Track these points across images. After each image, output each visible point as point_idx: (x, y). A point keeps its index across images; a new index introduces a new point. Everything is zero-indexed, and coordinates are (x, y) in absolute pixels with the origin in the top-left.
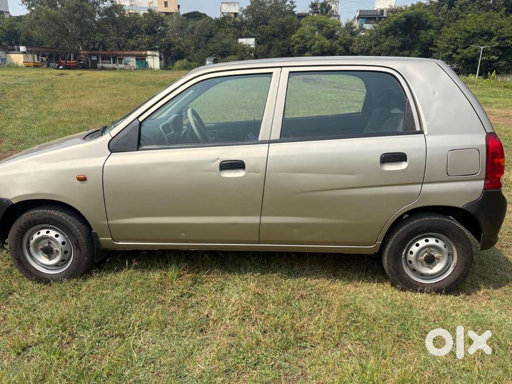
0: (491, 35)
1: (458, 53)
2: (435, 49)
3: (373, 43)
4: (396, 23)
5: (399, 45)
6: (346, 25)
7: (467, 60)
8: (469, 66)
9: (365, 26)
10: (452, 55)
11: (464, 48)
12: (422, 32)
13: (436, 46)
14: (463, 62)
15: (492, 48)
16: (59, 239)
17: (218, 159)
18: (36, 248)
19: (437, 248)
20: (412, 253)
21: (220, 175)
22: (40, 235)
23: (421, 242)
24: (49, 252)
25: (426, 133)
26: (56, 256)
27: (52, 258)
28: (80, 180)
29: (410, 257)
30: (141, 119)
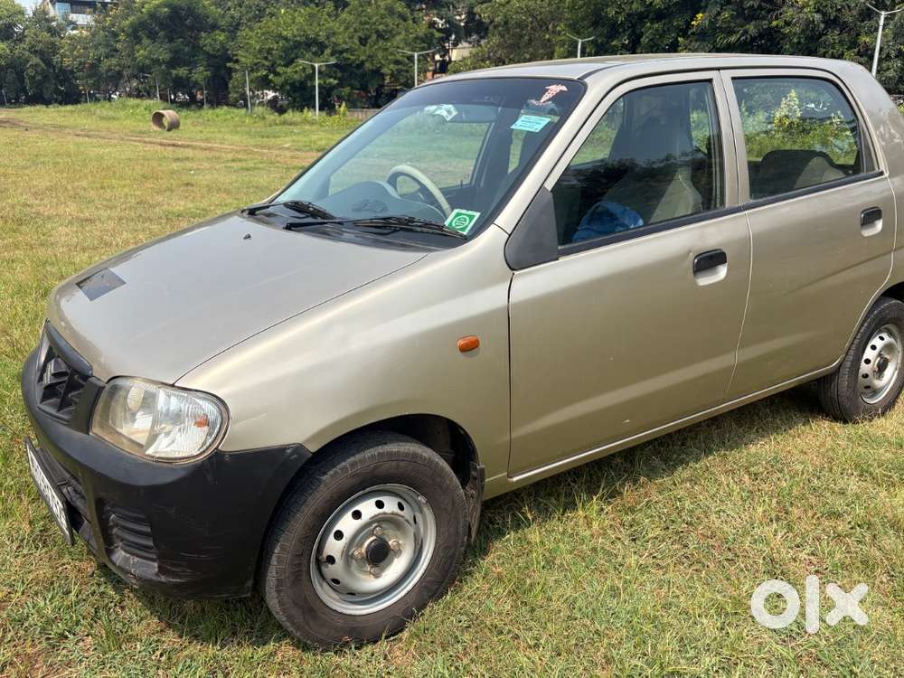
0: (322, 47)
1: (277, 74)
2: (237, 67)
3: (102, 50)
4: (152, 16)
5: (167, 57)
6: (34, 14)
7: (292, 85)
8: (297, 95)
9: (73, 17)
10: (267, 76)
11: (287, 65)
12: (203, 34)
13: (237, 61)
14: (288, 87)
15: (326, 66)
16: (407, 513)
17: (689, 252)
18: (348, 556)
19: (889, 347)
20: (868, 361)
21: (696, 284)
22: (366, 517)
23: (876, 341)
24: (379, 555)
25: (886, 175)
26: (392, 561)
27: (383, 570)
28: (464, 349)
29: (864, 368)
30: (550, 185)
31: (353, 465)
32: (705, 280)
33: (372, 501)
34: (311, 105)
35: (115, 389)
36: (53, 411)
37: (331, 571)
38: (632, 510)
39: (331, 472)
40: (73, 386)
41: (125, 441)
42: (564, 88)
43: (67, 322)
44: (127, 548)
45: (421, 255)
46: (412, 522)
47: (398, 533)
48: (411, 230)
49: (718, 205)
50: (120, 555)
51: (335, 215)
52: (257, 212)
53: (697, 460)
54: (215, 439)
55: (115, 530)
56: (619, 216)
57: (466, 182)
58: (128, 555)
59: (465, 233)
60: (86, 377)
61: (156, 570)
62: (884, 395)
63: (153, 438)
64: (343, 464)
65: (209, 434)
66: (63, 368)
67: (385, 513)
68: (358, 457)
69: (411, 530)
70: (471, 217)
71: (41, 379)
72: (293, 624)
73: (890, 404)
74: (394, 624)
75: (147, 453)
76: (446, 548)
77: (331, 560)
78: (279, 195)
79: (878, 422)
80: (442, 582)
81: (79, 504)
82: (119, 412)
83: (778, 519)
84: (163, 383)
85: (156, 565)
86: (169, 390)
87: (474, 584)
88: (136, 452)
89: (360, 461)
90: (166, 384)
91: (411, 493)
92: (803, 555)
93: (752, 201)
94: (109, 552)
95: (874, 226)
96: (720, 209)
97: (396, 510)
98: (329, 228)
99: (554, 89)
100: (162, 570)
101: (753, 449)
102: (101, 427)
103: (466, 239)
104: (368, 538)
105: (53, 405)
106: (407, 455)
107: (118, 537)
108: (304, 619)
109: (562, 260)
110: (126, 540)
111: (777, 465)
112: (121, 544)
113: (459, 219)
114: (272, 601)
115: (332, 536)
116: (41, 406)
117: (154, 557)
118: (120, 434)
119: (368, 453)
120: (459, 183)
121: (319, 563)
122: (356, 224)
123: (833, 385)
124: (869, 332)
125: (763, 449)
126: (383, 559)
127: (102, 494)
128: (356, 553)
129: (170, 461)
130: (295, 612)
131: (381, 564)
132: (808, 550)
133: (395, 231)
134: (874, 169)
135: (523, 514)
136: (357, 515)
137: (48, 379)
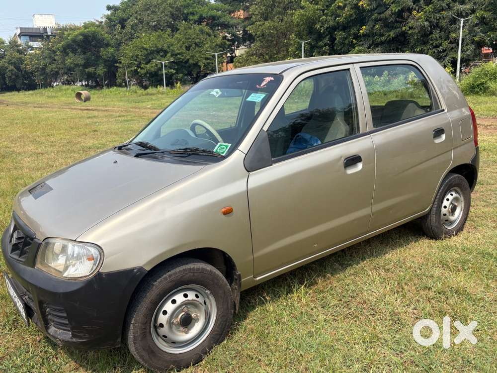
0: (166, 52)
1: (142, 68)
2: (121, 66)
3: (48, 60)
4: (74, 41)
5: (82, 62)
6: (10, 43)
7: (151, 74)
8: (153, 79)
9: (31, 43)
10: (137, 70)
11: (147, 63)
12: (102, 49)
13: (120, 63)
14: (148, 75)
15: (169, 62)
16: (200, 299)
17: (341, 157)
18: (170, 323)
19: (456, 199)
20: (445, 207)
21: (345, 173)
22: (178, 302)
23: (449, 196)
24: (187, 322)
25: (446, 111)
26: (194, 325)
27: (189, 329)
28: (225, 213)
29: (444, 211)
30: (265, 129)
31: (170, 276)
32: (351, 171)
33: (182, 294)
34: (161, 84)
35: (48, 244)
36: (16, 257)
37: (164, 331)
38: (322, 292)
39: (159, 280)
40: (27, 244)
41: (52, 270)
42: (272, 79)
43: (23, 211)
44: (56, 326)
45: (203, 166)
46: (203, 304)
47: (196, 310)
48: (198, 154)
49: (356, 132)
50: (52, 330)
51: (159, 148)
52: (122, 148)
53: (358, 263)
54: (97, 266)
55: (49, 317)
56: (308, 140)
57: (233, 125)
58: (56, 329)
59: (224, 155)
60: (32, 239)
61: (71, 336)
62: (455, 226)
63: (66, 268)
64: (165, 276)
65: (94, 264)
66: (22, 235)
67: (188, 300)
68: (172, 272)
69: (203, 308)
70: (227, 147)
71: (11, 241)
72: (143, 360)
73: (460, 229)
74: (197, 358)
75: (64, 275)
76: (223, 316)
77: (162, 325)
78: (134, 139)
79: (454, 238)
80: (222, 334)
81: (31, 304)
82: (50, 256)
83: (398, 292)
84: (70, 240)
85: (71, 333)
86: (74, 243)
87: (239, 335)
88: (58, 276)
89: (174, 274)
90: (73, 240)
91: (202, 289)
92: (410, 310)
93: (374, 129)
94: (47, 328)
95: (441, 137)
96: (358, 134)
97: (195, 298)
98: (157, 155)
99: (268, 79)
100: (74, 336)
101: (388, 256)
102: (41, 264)
103: (224, 158)
104: (181, 313)
105: (17, 254)
106: (199, 269)
107: (51, 320)
108: (149, 357)
109: (274, 165)
110: (55, 321)
111: (400, 264)
112: (53, 324)
113: (221, 147)
114: (132, 349)
115: (162, 312)
116: (11, 255)
117: (69, 329)
118: (50, 267)
119: (178, 269)
120: (230, 127)
121: (155, 327)
122: (170, 152)
123: (428, 220)
124: (444, 192)
125: (393, 256)
126: (189, 325)
127: (42, 298)
128: (174, 321)
129: (75, 279)
130: (144, 353)
131: (189, 326)
132: (413, 306)
133: (190, 155)
134: (439, 109)
135: (264, 297)
136: (174, 302)
137: (14, 241)
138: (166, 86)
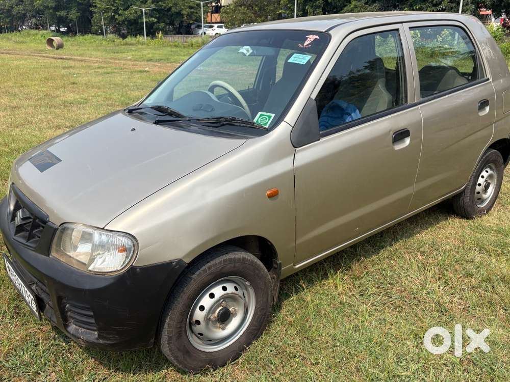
1: (120, 15)
2: (96, 10)
5: (53, 5)
7: (129, 21)
8: (132, 27)
10: (114, 16)
11: (125, 10)
13: (96, 6)
14: (126, 23)
15: (149, 10)
16: (239, 292)
17: (390, 131)
18: (207, 319)
19: (490, 176)
20: (480, 185)
21: (393, 149)
22: (217, 297)
23: (484, 173)
24: (225, 317)
25: (491, 80)
26: (231, 320)
27: (227, 325)
28: (270, 196)
29: (478, 188)
30: (314, 96)
31: (209, 268)
32: (399, 147)
33: (220, 287)
34: (141, 34)
35: (64, 229)
36: (24, 241)
37: (198, 329)
38: (360, 278)
39: (197, 273)
40: (35, 226)
41: (74, 261)
42: (317, 37)
44: (77, 323)
45: (243, 141)
46: (242, 297)
47: (234, 303)
48: (233, 125)
49: (404, 103)
50: (72, 328)
51: (185, 115)
52: (134, 112)
53: (391, 245)
54: (130, 260)
55: (69, 314)
58: (77, 327)
59: (267, 127)
60: (45, 222)
61: (97, 336)
62: (487, 202)
63: (92, 260)
64: (204, 267)
65: (127, 257)
66: (28, 214)
67: (228, 294)
68: (212, 263)
69: (242, 302)
70: (270, 117)
71: (13, 219)
72: (178, 361)
73: (489, 208)
74: (235, 354)
75: (89, 269)
76: (262, 309)
77: (198, 322)
78: (145, 100)
79: (485, 218)
80: (259, 329)
82: (68, 244)
83: (439, 279)
84: (96, 227)
85: (96, 333)
86: (101, 231)
87: (276, 328)
88: (82, 269)
89: (213, 265)
90: (98, 228)
91: (242, 281)
92: (455, 300)
93: (422, 99)
94: (66, 326)
95: (485, 110)
96: (405, 105)
97: (234, 291)
98: (182, 123)
99: (311, 38)
100: (100, 337)
101: (419, 237)
102: (57, 251)
103: (268, 131)
104: (218, 308)
105: (24, 237)
106: (239, 259)
107: (71, 317)
108: (184, 357)
109: (322, 140)
110: (76, 319)
111: (433, 245)
112: (73, 321)
113: (263, 118)
114: (166, 349)
115: (198, 308)
116: (14, 238)
117: (95, 328)
118: (70, 257)
119: (217, 260)
121: (190, 324)
123: (461, 199)
124: (481, 169)
125: (425, 236)
126: (226, 321)
127: (61, 294)
128: (212, 317)
129: (103, 274)
130: (179, 354)
131: (226, 323)
132: (458, 296)
133: (223, 125)
134: (484, 77)
135: (301, 286)
136: (212, 296)
137: (18, 221)
138: (147, 36)
